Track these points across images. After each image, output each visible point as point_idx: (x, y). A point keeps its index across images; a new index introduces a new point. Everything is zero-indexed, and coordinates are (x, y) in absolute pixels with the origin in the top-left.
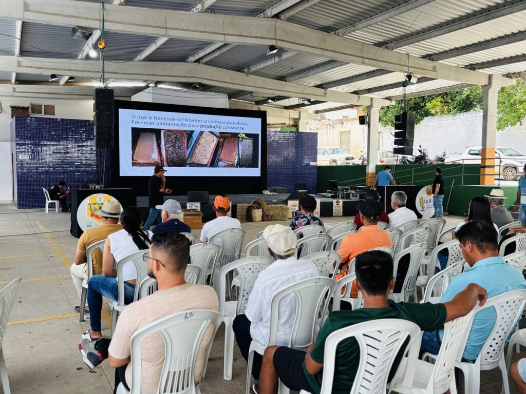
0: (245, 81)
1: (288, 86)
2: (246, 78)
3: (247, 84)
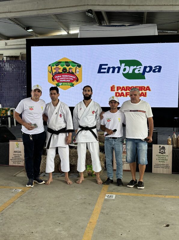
3: (148, 4)
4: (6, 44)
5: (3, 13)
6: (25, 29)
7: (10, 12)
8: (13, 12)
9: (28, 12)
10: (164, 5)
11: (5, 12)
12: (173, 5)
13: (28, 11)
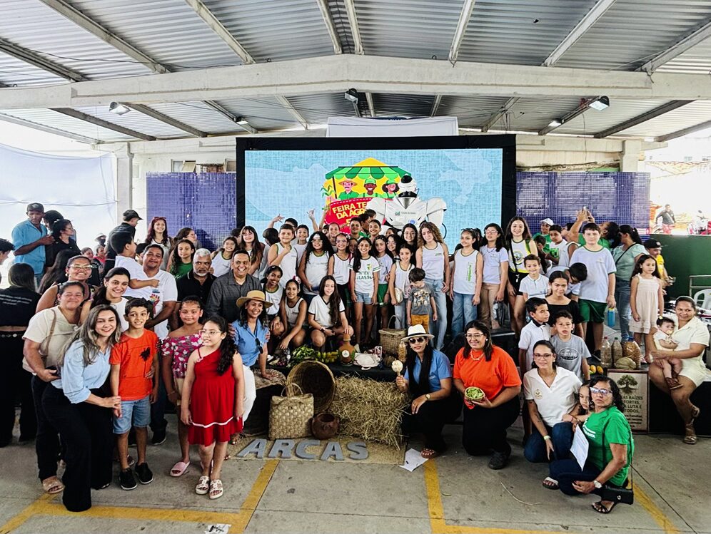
0: (450, 75)
1: (552, 74)
2: (451, 70)
3: (453, 82)
4: (201, 145)
5: (195, 90)
6: (233, 119)
7: (207, 89)
8: (211, 89)
9: (240, 90)
10: (482, 84)
11: (198, 90)
12: (496, 85)
13: (239, 87)
